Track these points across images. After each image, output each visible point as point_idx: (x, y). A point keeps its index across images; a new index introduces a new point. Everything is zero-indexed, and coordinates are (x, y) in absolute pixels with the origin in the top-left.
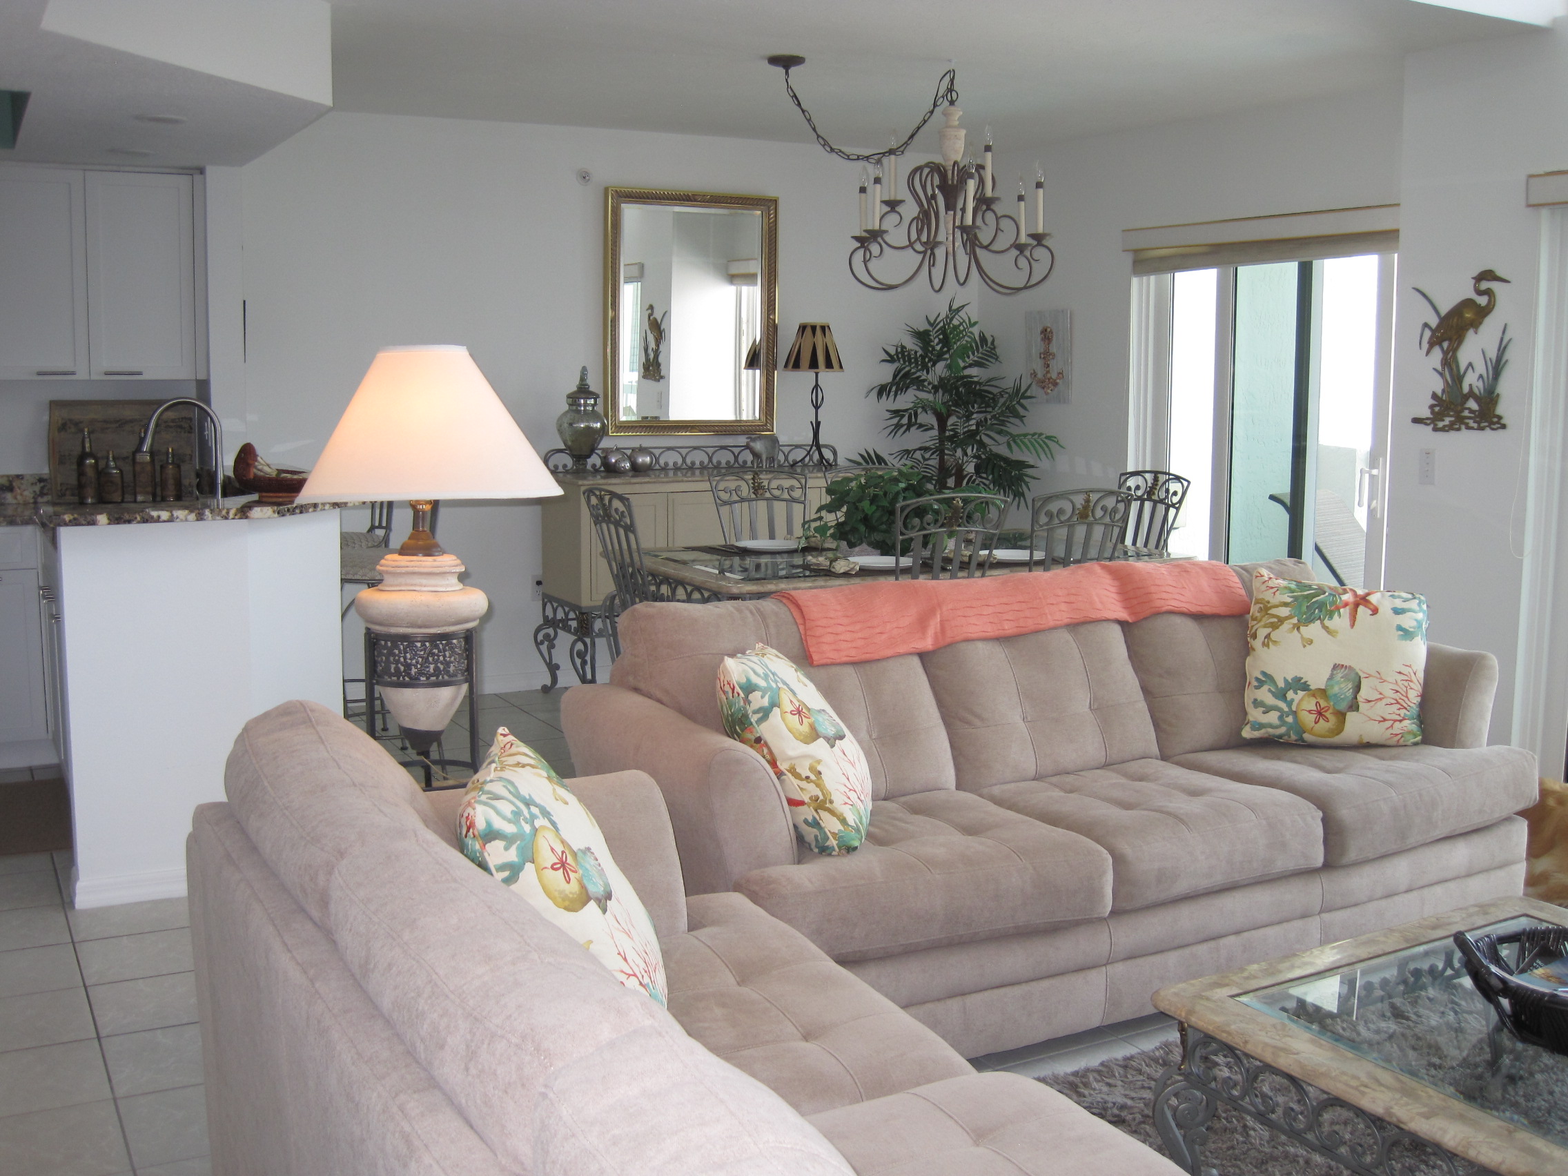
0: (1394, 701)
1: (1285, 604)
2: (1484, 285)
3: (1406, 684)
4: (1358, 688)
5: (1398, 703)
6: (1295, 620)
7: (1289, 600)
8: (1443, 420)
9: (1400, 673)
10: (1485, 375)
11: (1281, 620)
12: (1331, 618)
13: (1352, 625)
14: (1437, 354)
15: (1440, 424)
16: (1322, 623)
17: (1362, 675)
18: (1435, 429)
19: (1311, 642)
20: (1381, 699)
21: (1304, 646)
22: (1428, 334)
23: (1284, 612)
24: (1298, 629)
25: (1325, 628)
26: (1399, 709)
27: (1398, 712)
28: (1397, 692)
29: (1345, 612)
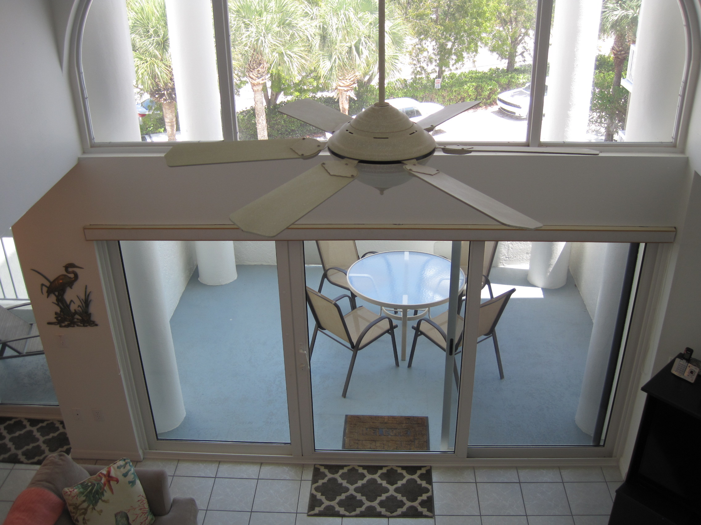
0: (142, 514)
1: (84, 501)
2: (70, 270)
3: (142, 503)
4: (127, 518)
5: (143, 513)
6: (91, 506)
7: (84, 498)
8: (64, 323)
9: (139, 501)
10: (81, 305)
11: (86, 510)
12: (103, 495)
13: (113, 493)
14: (53, 298)
15: (63, 324)
16: (102, 500)
17: (126, 512)
18: (61, 326)
19: (101, 511)
20: (137, 517)
21: (100, 514)
22: (45, 290)
23: (85, 505)
24: (95, 509)
25: (104, 501)
26: (145, 515)
27: (145, 516)
28: (141, 509)
29: (106, 488)
